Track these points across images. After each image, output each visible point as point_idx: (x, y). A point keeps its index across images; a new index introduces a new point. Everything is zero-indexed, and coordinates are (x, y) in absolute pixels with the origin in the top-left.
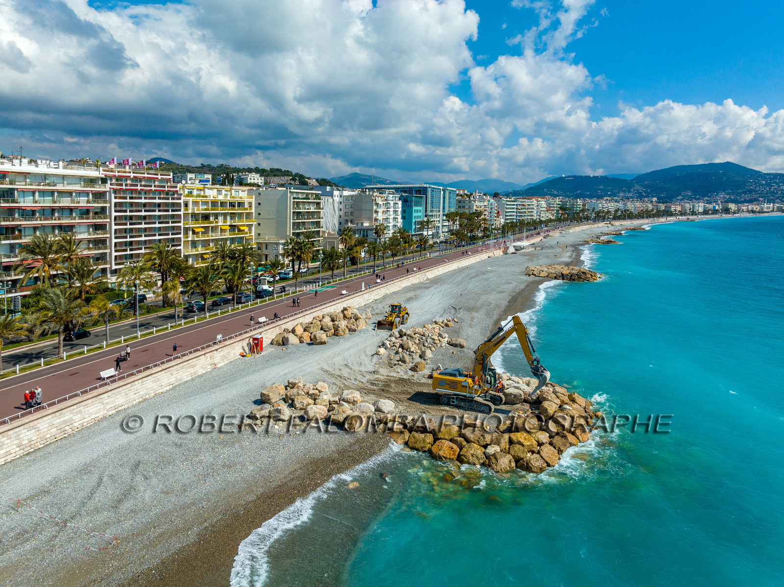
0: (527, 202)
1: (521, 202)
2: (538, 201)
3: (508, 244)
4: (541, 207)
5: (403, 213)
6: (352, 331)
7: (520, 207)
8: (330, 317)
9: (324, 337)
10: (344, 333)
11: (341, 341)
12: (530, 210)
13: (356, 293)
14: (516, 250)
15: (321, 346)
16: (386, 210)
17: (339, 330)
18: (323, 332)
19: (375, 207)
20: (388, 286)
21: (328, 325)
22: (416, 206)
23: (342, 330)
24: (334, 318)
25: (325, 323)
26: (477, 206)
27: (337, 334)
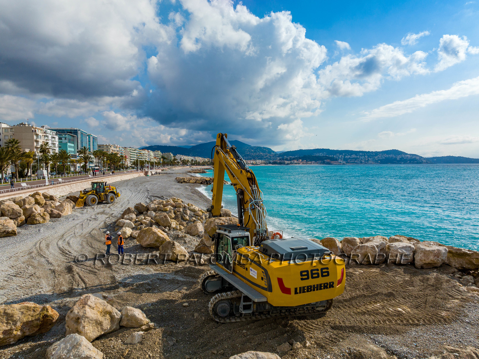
0: (143, 152)
1: (139, 151)
2: (149, 152)
3: (146, 170)
4: (151, 156)
5: (59, 147)
6: (55, 217)
7: (138, 155)
8: (14, 202)
9: (11, 225)
10: (44, 219)
11: (42, 230)
12: (144, 157)
13: (40, 186)
14: (152, 175)
15: (6, 239)
16: (45, 141)
17: (34, 216)
18: (6, 218)
19: (35, 137)
20: (72, 185)
21: (13, 209)
22: (69, 142)
23: (40, 215)
24: (21, 203)
25: (8, 206)
26: (112, 150)
27: (33, 221)
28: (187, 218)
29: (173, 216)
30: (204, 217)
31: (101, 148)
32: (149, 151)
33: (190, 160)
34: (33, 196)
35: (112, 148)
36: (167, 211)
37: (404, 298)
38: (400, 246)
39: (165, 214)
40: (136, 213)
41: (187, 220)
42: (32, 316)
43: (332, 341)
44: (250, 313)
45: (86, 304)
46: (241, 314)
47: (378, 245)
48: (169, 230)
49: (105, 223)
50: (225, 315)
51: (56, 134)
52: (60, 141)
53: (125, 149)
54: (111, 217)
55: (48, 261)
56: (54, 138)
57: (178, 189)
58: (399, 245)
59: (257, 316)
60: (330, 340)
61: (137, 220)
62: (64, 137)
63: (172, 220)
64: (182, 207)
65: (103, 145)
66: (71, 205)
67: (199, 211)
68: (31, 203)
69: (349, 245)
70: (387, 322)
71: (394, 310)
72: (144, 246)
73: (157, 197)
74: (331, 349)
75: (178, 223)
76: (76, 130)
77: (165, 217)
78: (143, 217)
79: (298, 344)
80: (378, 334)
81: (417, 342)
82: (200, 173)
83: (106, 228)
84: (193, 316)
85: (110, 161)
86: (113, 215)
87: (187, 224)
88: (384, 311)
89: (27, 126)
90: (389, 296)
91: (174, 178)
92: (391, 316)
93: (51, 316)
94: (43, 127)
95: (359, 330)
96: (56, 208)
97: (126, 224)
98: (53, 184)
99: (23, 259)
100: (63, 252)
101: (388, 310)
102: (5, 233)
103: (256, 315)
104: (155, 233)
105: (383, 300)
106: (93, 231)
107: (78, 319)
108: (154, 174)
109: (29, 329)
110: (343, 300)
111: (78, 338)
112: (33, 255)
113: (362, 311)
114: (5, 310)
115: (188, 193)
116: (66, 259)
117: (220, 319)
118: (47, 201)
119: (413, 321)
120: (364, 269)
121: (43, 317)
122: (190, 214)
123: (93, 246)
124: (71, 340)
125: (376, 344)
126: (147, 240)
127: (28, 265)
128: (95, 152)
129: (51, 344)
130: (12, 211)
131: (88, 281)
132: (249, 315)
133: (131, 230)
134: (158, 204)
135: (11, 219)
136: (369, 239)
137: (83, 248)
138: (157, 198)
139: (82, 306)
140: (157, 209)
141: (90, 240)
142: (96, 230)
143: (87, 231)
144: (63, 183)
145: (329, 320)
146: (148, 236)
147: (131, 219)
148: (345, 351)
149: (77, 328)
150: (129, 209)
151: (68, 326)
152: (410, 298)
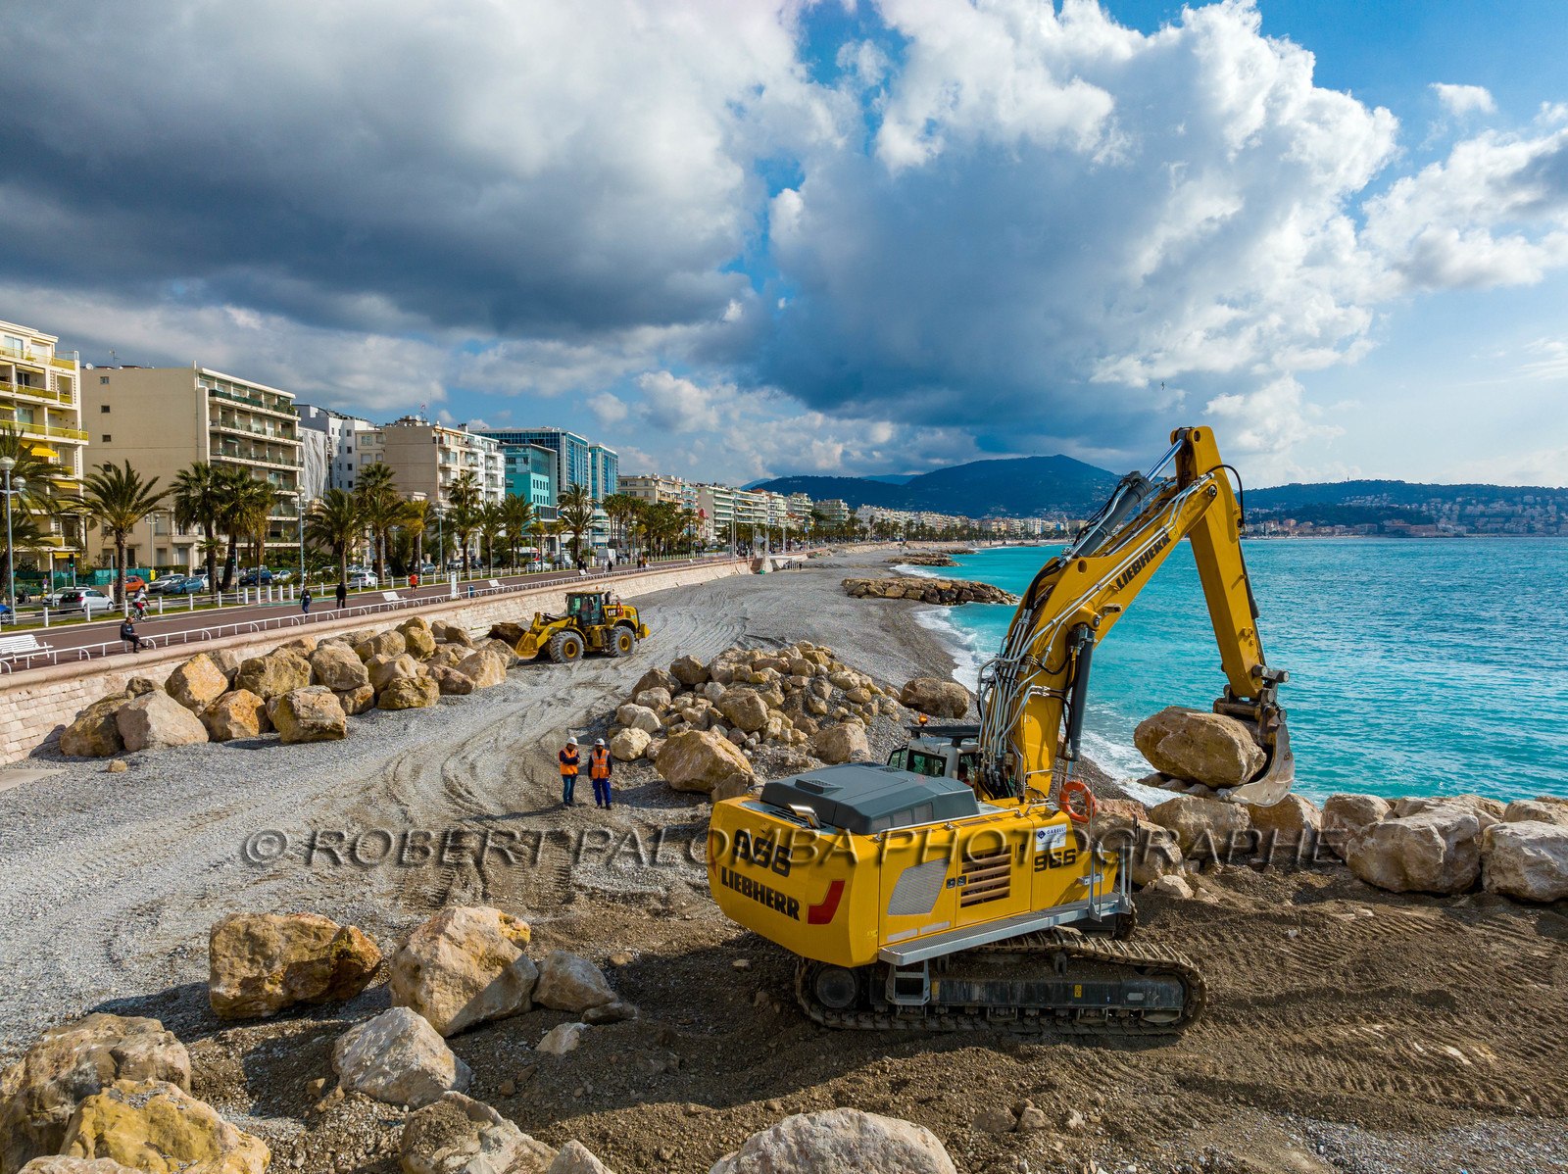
0: (754, 497)
1: (743, 496)
2: (772, 498)
3: (758, 554)
4: (779, 510)
5: (508, 486)
6: (454, 692)
7: (740, 507)
8: (353, 645)
9: (330, 707)
10: (423, 695)
11: (413, 725)
12: (758, 514)
13: (433, 602)
14: (776, 569)
15: (318, 746)
16: (468, 468)
17: (397, 686)
18: (323, 688)
19: (440, 457)
20: (525, 599)
21: (344, 665)
22: (537, 472)
23: (413, 684)
24: (367, 649)
25: (332, 656)
26: (661, 492)
27: (393, 700)
28: (823, 706)
29: (780, 699)
30: (875, 707)
31: (628, 488)
32: (774, 494)
33: (902, 524)
34: (401, 630)
35: (661, 487)
36: (762, 683)
37: (1492, 1018)
38: (1529, 837)
39: (752, 692)
40: (672, 686)
41: (821, 713)
42: (312, 951)
43: (1165, 1122)
44: (919, 1007)
45: (441, 930)
46: (893, 1008)
47: (1446, 827)
48: (762, 742)
49: (589, 713)
50: (842, 1004)
51: (499, 448)
52: (510, 466)
53: (699, 491)
54: (609, 697)
55: (404, 813)
56: (493, 458)
57: (842, 615)
58: (1530, 832)
59: (945, 1019)
60: (1159, 1120)
61: (673, 707)
62: (520, 456)
63: (772, 712)
64: (809, 672)
65: (635, 479)
66: (502, 659)
67: (862, 686)
68: (396, 649)
69: (1345, 821)
70: (1389, 1089)
71: (1428, 1051)
72: (675, 787)
73: (766, 639)
74: (1150, 1145)
75: (791, 722)
76: (557, 435)
77: (751, 701)
78: (690, 701)
79: (1038, 1117)
80: (1337, 1122)
81: (1474, 1166)
82: (930, 564)
83: (588, 727)
84: (752, 999)
85: (648, 526)
86: (620, 690)
87: (820, 725)
88: (1389, 1051)
89: (421, 424)
90: (1433, 1005)
91: (837, 582)
92: (1414, 1069)
93: (359, 956)
94: (462, 426)
95: (1272, 1102)
96: (463, 666)
97: (637, 719)
98: (472, 595)
99: (344, 805)
100: (451, 791)
101: (1408, 1048)
102: (315, 731)
103: (940, 1016)
104: (707, 749)
105: (1402, 1015)
106: (549, 735)
107: (418, 968)
108: (784, 568)
109: (303, 985)
110: (1254, 999)
111: (409, 1018)
112: (373, 793)
113: (1309, 1040)
114: (249, 926)
115: (868, 630)
116: (455, 811)
117: (828, 1014)
118: (442, 646)
119: (1491, 1097)
120: (1382, 908)
121: (338, 957)
122: (832, 695)
123: (537, 780)
124: (392, 1022)
125: (1318, 1152)
126: (683, 768)
127: (352, 819)
128: (608, 498)
129: (346, 1028)
130: (341, 670)
131: (497, 875)
132: (917, 1011)
133: (647, 737)
134: (738, 662)
135: (335, 691)
136: (1424, 803)
137: (509, 781)
138: (763, 643)
139: (429, 934)
140: (735, 677)
141: (533, 760)
142: (558, 733)
143: (531, 735)
144: (500, 592)
145: (1182, 1057)
146: (686, 757)
147: (653, 705)
148: (1196, 1158)
149: (413, 994)
150: (653, 674)
151: (394, 987)
152: (1518, 1019)
